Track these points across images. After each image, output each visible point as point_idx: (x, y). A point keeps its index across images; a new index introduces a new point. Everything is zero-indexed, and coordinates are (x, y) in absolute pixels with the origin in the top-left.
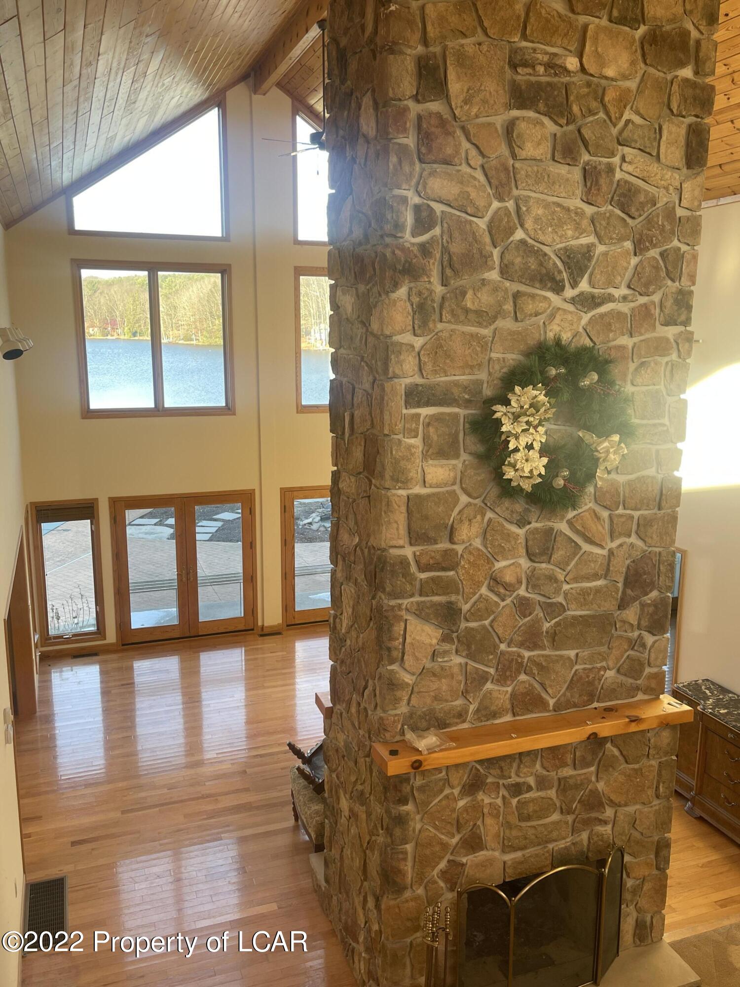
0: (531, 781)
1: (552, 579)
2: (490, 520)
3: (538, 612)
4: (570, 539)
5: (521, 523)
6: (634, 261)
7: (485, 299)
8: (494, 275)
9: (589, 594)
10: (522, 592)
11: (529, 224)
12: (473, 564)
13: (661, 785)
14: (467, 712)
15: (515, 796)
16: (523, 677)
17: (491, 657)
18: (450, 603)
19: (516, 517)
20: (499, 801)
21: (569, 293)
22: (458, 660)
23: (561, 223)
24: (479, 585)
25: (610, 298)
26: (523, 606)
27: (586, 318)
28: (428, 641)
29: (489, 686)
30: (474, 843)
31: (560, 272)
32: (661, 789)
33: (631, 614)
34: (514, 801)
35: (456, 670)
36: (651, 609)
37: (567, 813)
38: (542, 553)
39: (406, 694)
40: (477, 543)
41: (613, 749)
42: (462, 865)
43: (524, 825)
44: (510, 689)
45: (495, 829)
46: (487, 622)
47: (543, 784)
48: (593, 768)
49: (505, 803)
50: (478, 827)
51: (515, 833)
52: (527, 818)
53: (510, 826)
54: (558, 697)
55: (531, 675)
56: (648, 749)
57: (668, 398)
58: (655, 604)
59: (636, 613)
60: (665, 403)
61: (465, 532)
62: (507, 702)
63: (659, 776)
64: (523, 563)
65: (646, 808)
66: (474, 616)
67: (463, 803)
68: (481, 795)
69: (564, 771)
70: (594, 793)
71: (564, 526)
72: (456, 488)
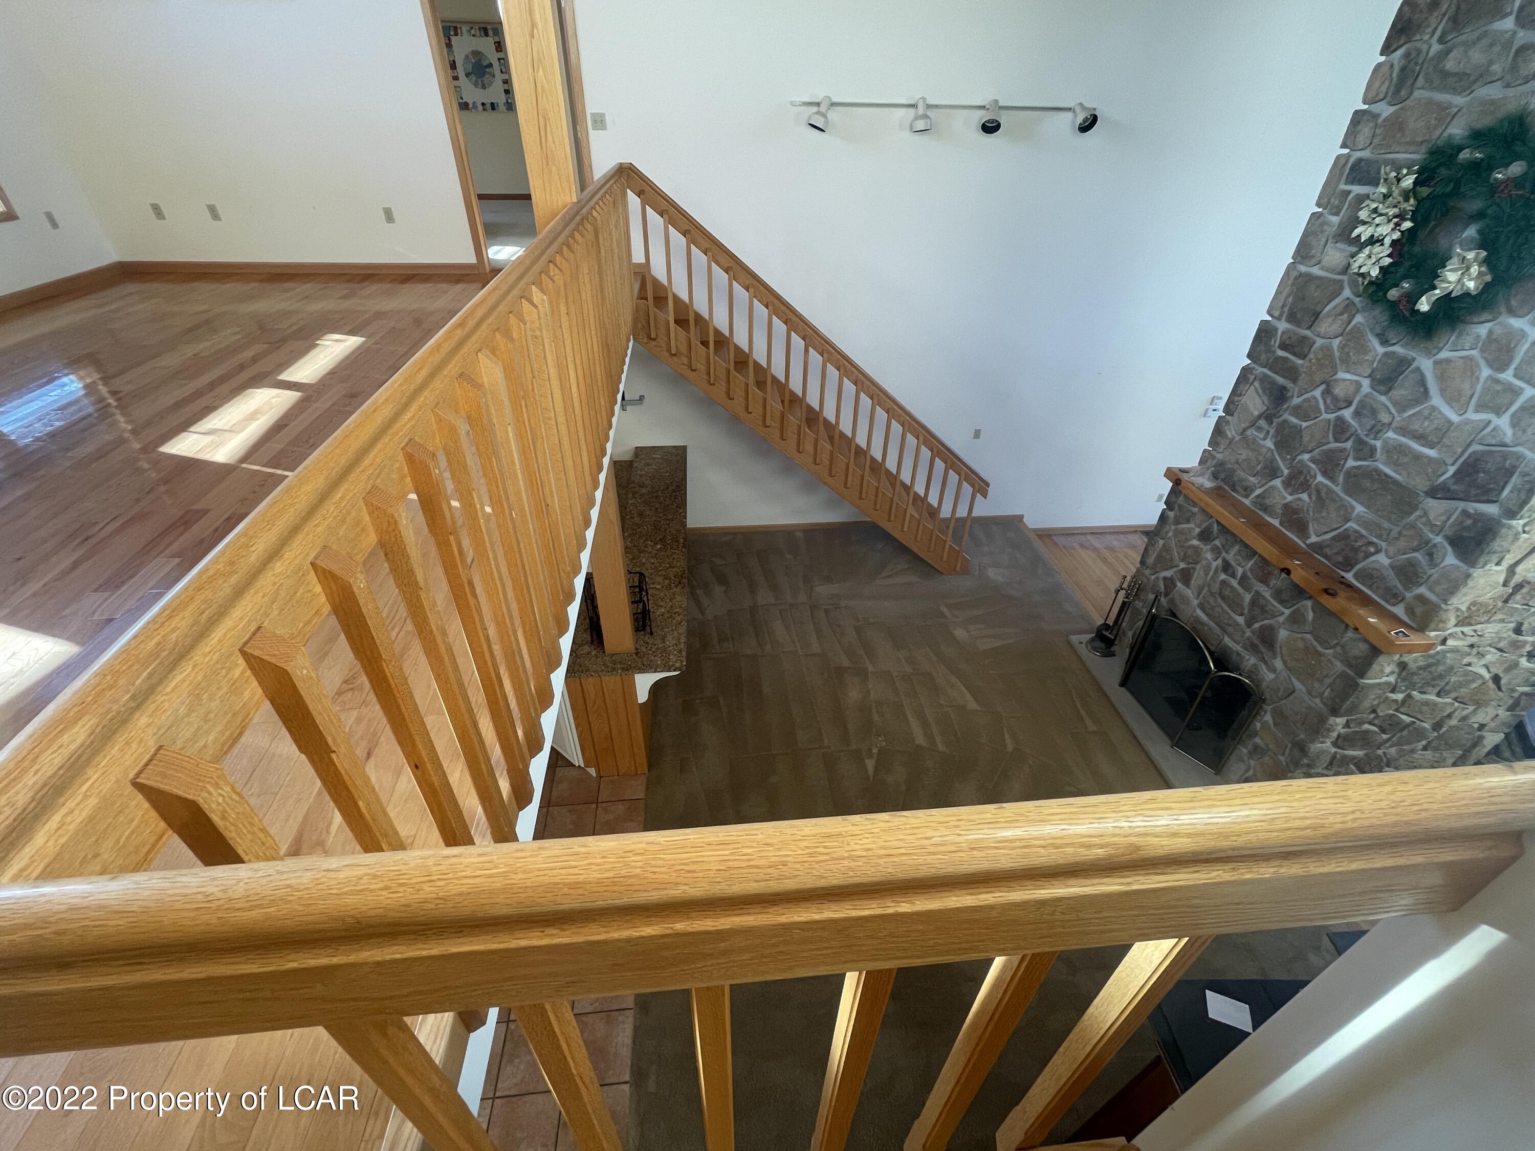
0: (1240, 572)
2: (1358, 324)
3: (1351, 444)
4: (1425, 378)
5: (1385, 339)
9: (1405, 455)
10: (1347, 414)
12: (1320, 361)
14: (1252, 491)
15: (1224, 572)
16: (1304, 497)
17: (1291, 456)
18: (1286, 389)
19: (1379, 329)
20: (1214, 564)
22: (1268, 444)
24: (1315, 384)
26: (1340, 429)
28: (1252, 409)
29: (1277, 482)
30: (1186, 576)
32: (1326, 694)
33: (1436, 508)
34: (1223, 576)
35: (1263, 451)
36: (1469, 523)
37: (1249, 624)
38: (1381, 382)
39: (1223, 443)
40: (1336, 343)
41: (1310, 610)
42: (1175, 586)
43: (1220, 601)
44: (1290, 498)
45: (1200, 582)
46: (1304, 424)
47: (1243, 582)
48: (1287, 612)
49: (1216, 570)
50: (1194, 569)
51: (1211, 600)
52: (1223, 598)
53: (1212, 591)
54: (1320, 539)
55: (1310, 496)
56: (1335, 641)
58: (1477, 518)
59: (1447, 514)
61: (1325, 326)
62: (1281, 505)
63: (1335, 680)
64: (1364, 385)
65: (1305, 696)
66: (1299, 414)
67: (1195, 542)
68: (1205, 548)
69: (1264, 588)
70: (1272, 629)
71: (1426, 365)
72: (1345, 279)
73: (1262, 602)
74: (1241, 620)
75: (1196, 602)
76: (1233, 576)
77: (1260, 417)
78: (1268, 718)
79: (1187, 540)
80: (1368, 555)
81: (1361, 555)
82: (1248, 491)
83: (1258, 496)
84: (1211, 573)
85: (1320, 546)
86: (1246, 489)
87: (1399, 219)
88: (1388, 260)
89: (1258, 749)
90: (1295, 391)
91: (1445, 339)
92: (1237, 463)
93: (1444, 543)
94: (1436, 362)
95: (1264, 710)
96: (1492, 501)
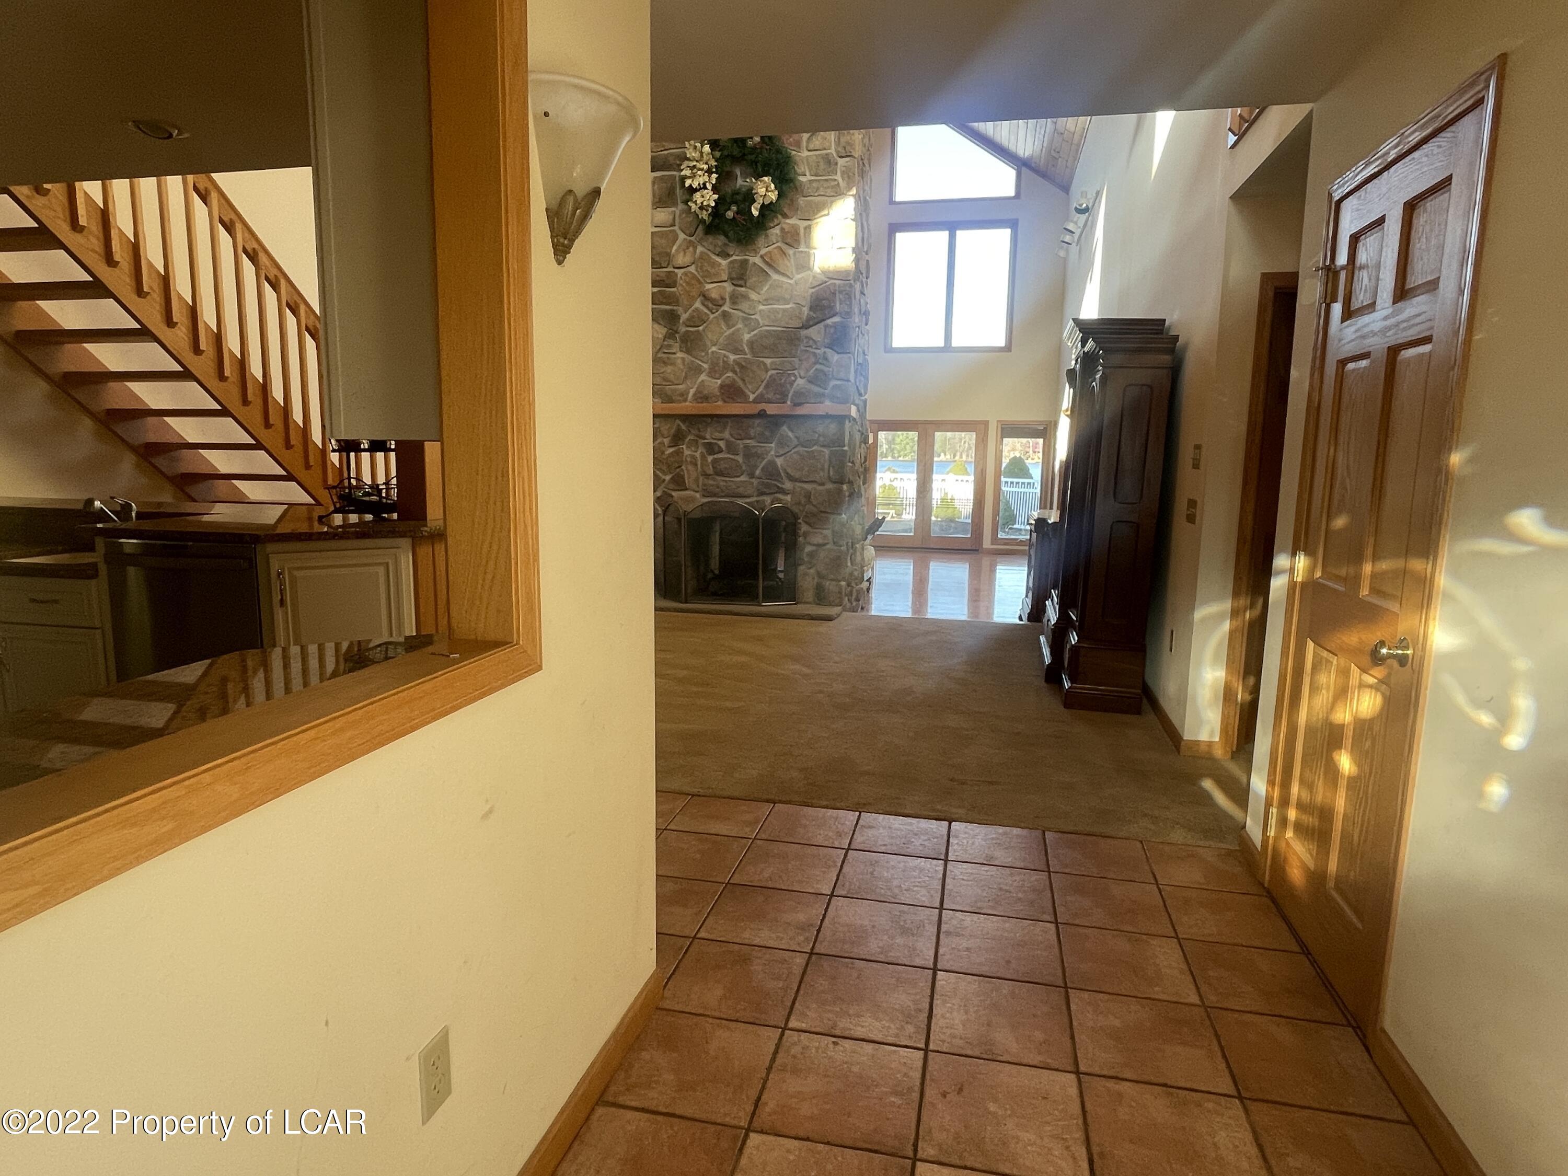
0: (722, 444)
1: (745, 297)
2: (702, 253)
3: (740, 325)
4: (761, 268)
5: (725, 255)
9: (778, 313)
12: (688, 283)
13: (831, 469)
14: (687, 393)
15: (710, 454)
16: (730, 374)
17: (703, 354)
18: (674, 310)
19: (718, 250)
20: (698, 455)
22: (680, 355)
24: (693, 299)
26: (727, 318)
28: (656, 335)
29: (703, 377)
30: (679, 482)
32: (831, 473)
33: (813, 332)
34: (710, 458)
35: (679, 361)
36: (832, 330)
37: (752, 475)
38: (738, 278)
40: (692, 269)
41: (788, 431)
42: (672, 496)
43: (719, 478)
44: (719, 382)
45: (694, 475)
46: (701, 328)
47: (731, 448)
48: (773, 445)
49: (703, 457)
50: (682, 470)
51: (711, 482)
52: (720, 474)
53: (706, 475)
54: (756, 394)
55: (735, 372)
56: (817, 435)
57: (839, 159)
58: (835, 325)
59: (819, 332)
60: (836, 164)
61: (681, 260)
62: (716, 390)
63: (830, 461)
64: (729, 287)
65: (821, 488)
66: (691, 322)
67: (671, 450)
68: (684, 447)
69: (748, 441)
70: (772, 463)
71: (757, 260)
72: (676, 228)
73: (754, 451)
74: (743, 478)
75: (698, 495)
76: (721, 451)
77: (665, 337)
78: (805, 527)
79: (663, 453)
80: (792, 384)
81: (788, 386)
82: (683, 395)
83: (695, 395)
84: (699, 463)
85: (761, 395)
86: (682, 395)
87: (709, 172)
88: (716, 196)
89: (811, 555)
90: (680, 310)
91: (761, 241)
92: (665, 379)
93: (828, 350)
94: (762, 257)
95: (800, 523)
96: (834, 315)
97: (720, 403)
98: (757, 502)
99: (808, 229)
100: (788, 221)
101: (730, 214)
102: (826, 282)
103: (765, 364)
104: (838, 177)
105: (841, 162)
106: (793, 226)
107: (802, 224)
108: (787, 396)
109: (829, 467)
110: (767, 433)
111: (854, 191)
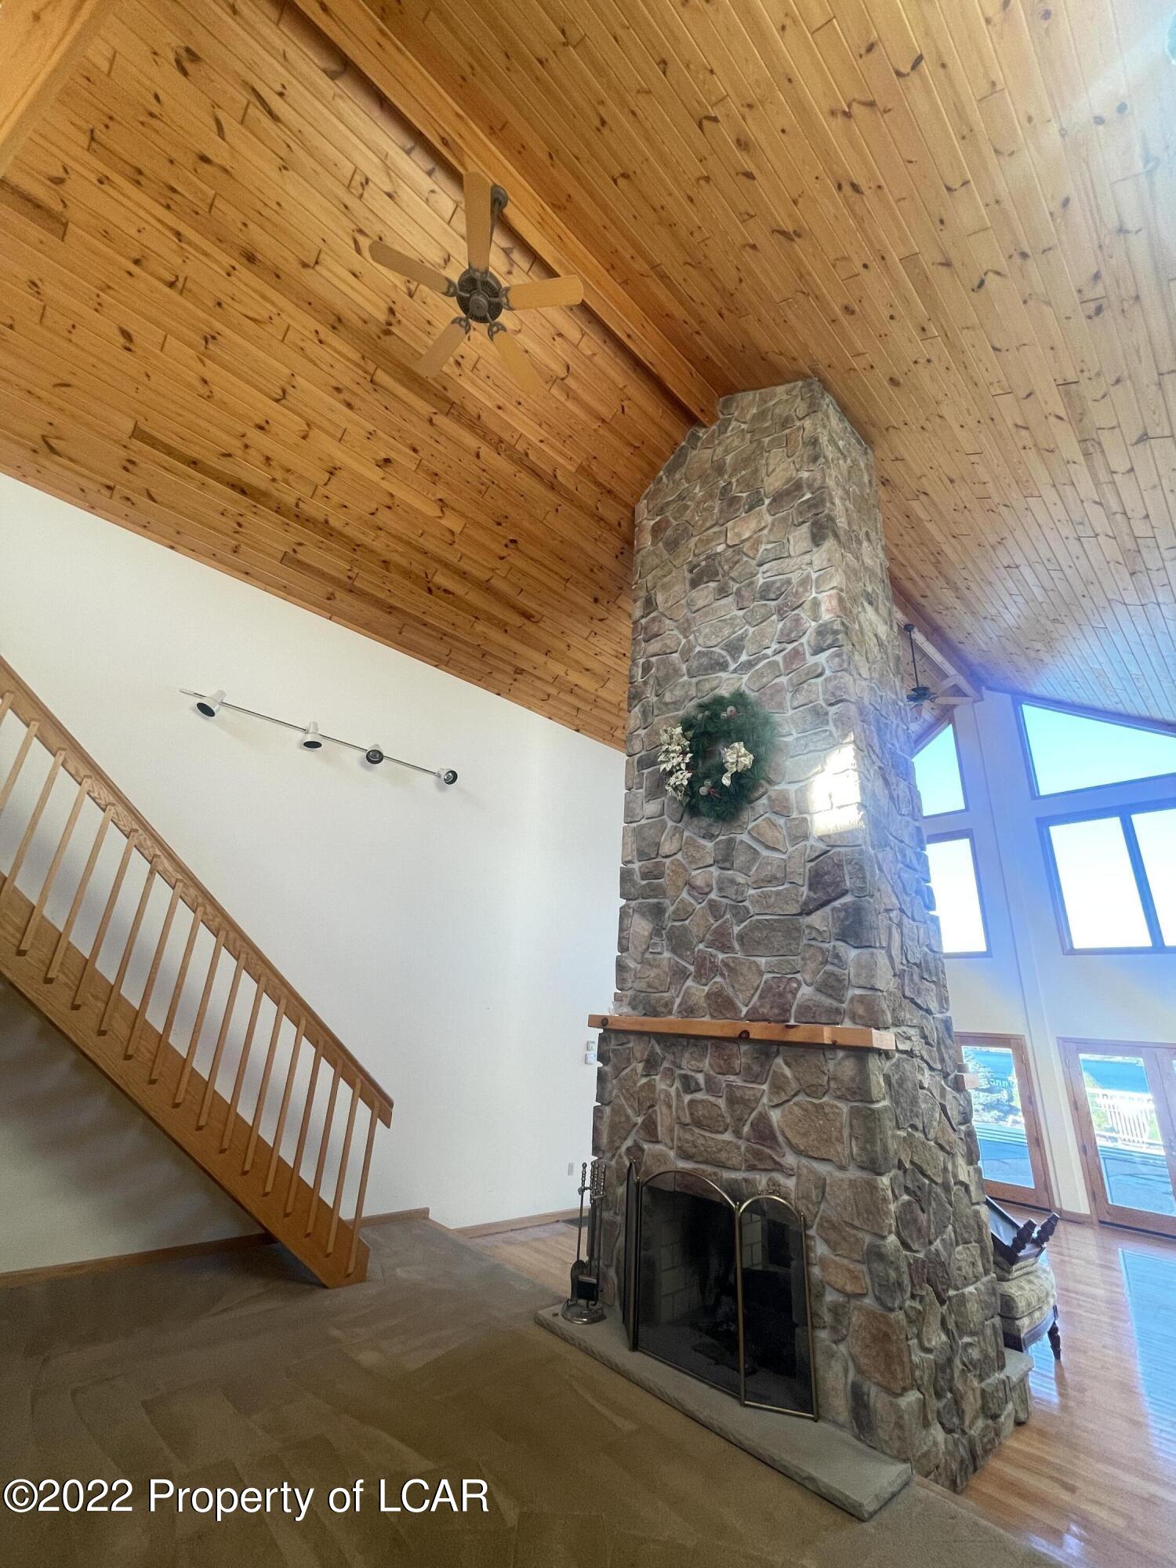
0: (700, 1078)
1: (732, 881)
2: (688, 838)
3: (728, 916)
4: (751, 847)
5: (710, 836)
6: (780, 625)
7: (678, 692)
8: (685, 678)
9: (770, 897)
10: (713, 896)
11: (701, 641)
12: (675, 873)
13: (853, 1141)
14: (673, 1003)
15: (687, 1092)
16: (718, 979)
17: (689, 953)
18: (661, 904)
19: (703, 831)
20: (673, 1091)
21: (733, 666)
22: (667, 955)
23: (721, 629)
24: (679, 889)
25: (766, 657)
26: (713, 906)
27: (745, 678)
28: (642, 932)
29: (689, 983)
30: (650, 1129)
31: (723, 657)
33: (816, 919)
34: (687, 1098)
35: (665, 963)
36: (842, 914)
37: (737, 1133)
38: (724, 860)
39: (630, 977)
40: (679, 856)
41: (784, 1066)
42: (642, 1150)
43: (697, 1130)
44: (706, 988)
45: (668, 1121)
46: (687, 922)
47: (711, 1087)
48: (765, 1087)
49: (678, 1095)
50: (655, 1111)
51: (688, 1136)
52: (698, 1124)
53: (684, 1125)
54: (750, 1006)
55: (722, 975)
56: (826, 1078)
57: (829, 708)
58: (845, 908)
59: (825, 919)
60: (826, 714)
61: (667, 848)
62: (703, 1000)
63: (851, 1126)
64: (714, 871)
65: (838, 1174)
66: (679, 916)
67: (644, 1080)
68: (657, 1078)
69: (732, 1078)
70: (763, 1118)
71: (745, 837)
72: (665, 817)
73: (738, 1093)
74: (728, 1136)
75: (672, 1154)
76: (697, 1088)
77: (651, 934)
78: (820, 1249)
79: (635, 1083)
80: (794, 993)
81: (789, 996)
82: (668, 1006)
83: (680, 1006)
84: (674, 1103)
85: (754, 1010)
86: (666, 1005)
87: (684, 753)
88: (689, 775)
89: (837, 1311)
90: (667, 902)
91: (746, 815)
92: (649, 985)
93: (839, 943)
94: (749, 832)
95: (812, 1238)
96: (844, 893)
97: (707, 1019)
98: (746, 1180)
99: (803, 792)
100: (776, 788)
101: (703, 791)
102: (828, 851)
103: (757, 966)
104: (831, 727)
105: (833, 710)
106: (781, 792)
107: (793, 788)
108: (789, 1011)
109: (851, 1136)
110: (756, 1068)
111: (851, 737)
